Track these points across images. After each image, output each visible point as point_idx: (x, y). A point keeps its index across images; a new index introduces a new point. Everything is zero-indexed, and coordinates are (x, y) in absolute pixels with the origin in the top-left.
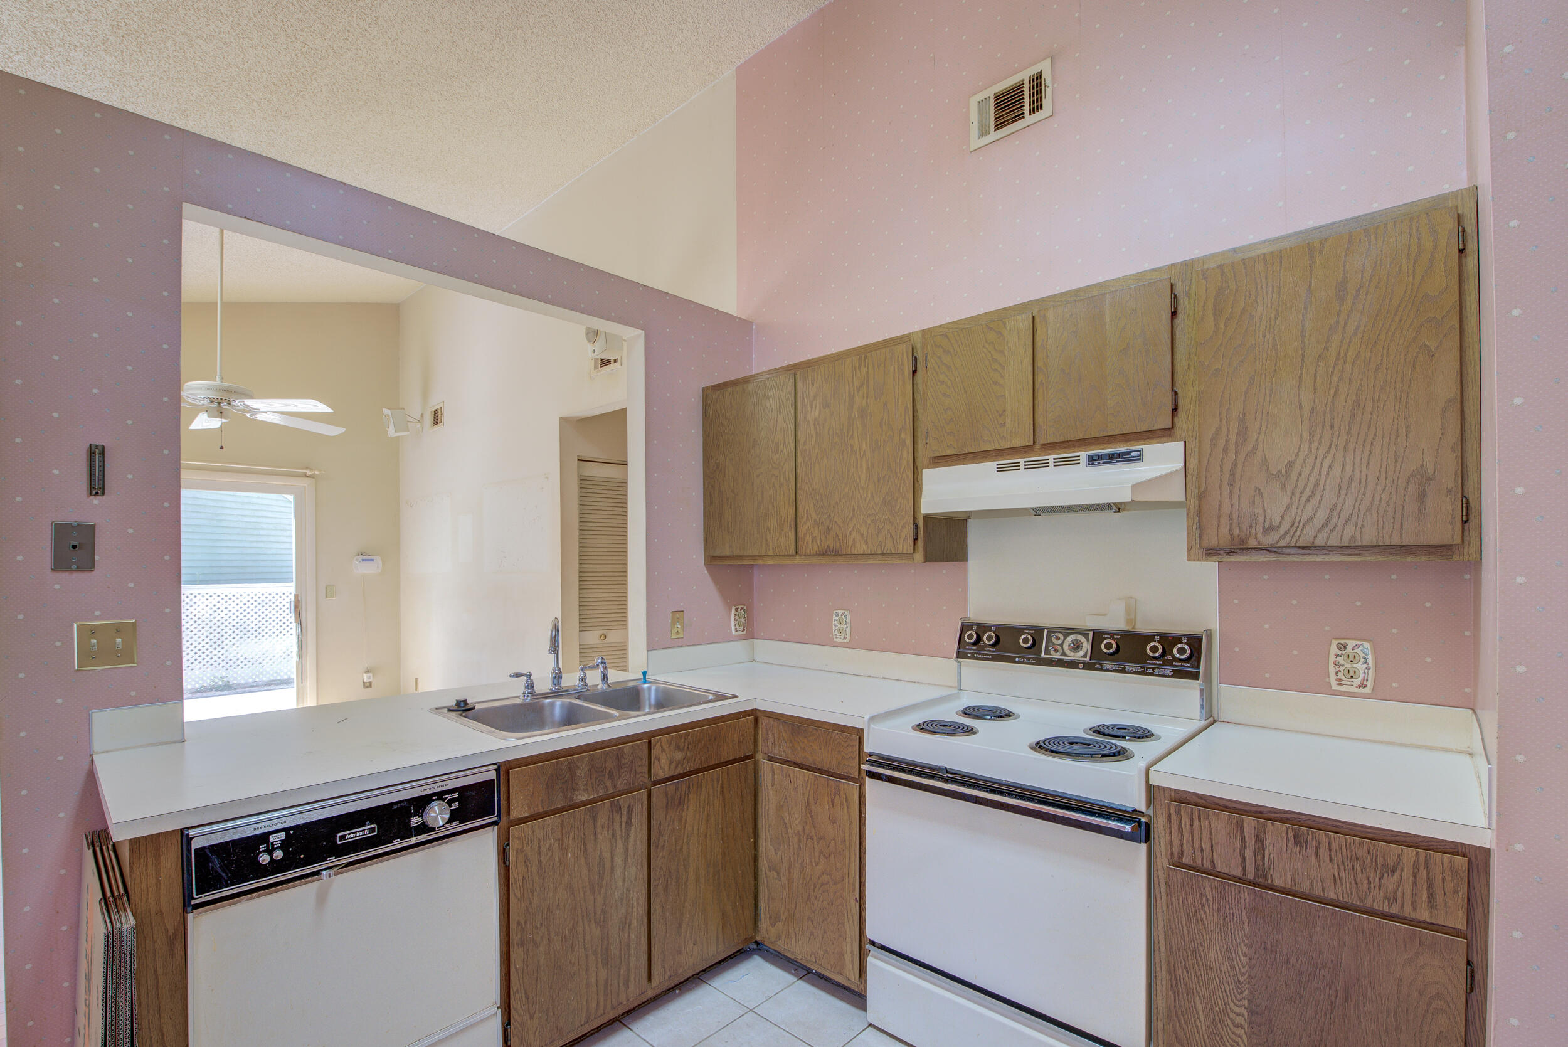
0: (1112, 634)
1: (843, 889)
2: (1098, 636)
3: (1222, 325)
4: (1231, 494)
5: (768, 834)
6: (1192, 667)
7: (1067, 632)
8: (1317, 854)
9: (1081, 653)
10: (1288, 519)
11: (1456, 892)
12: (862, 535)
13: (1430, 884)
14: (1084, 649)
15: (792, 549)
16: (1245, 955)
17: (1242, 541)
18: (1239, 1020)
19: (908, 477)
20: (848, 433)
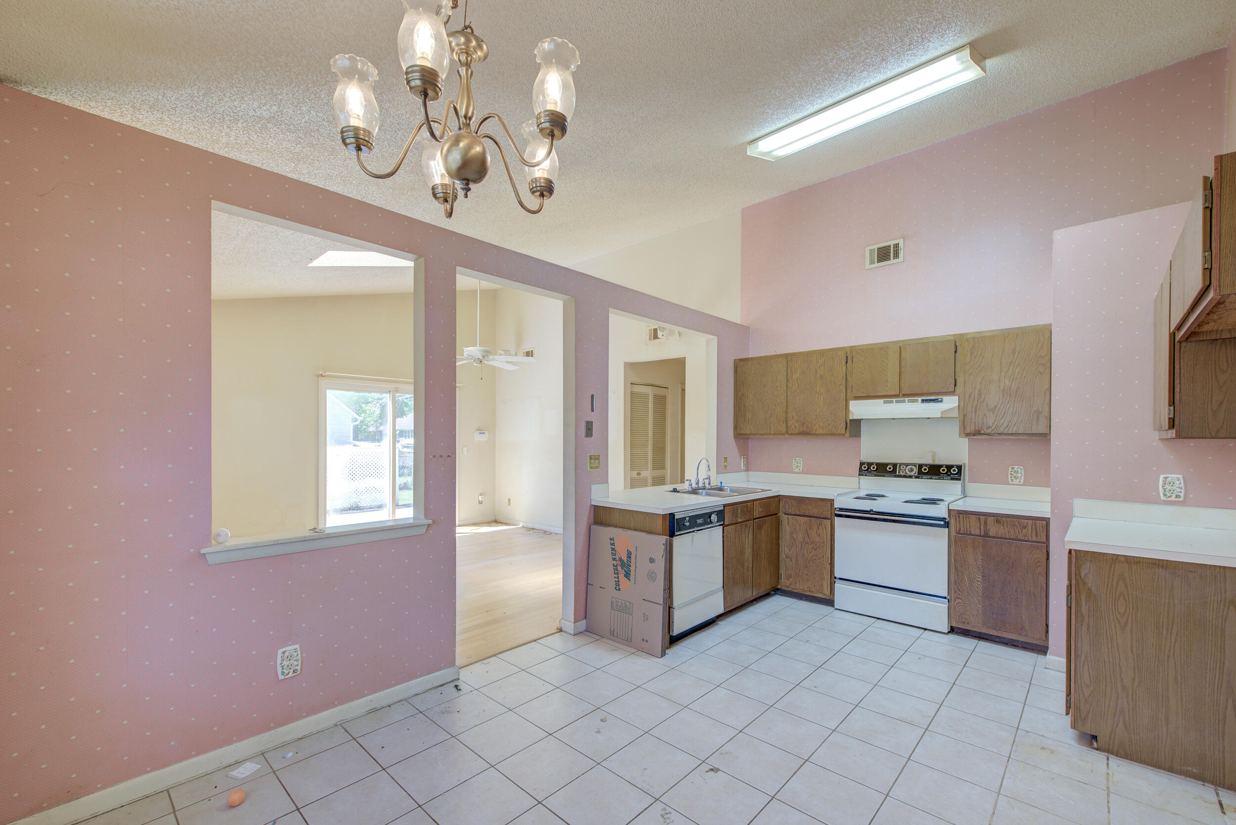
0: (926, 465)
1: (823, 561)
2: (920, 466)
3: (973, 358)
4: (975, 416)
5: (786, 544)
6: (958, 476)
7: (907, 465)
8: (1003, 525)
9: (914, 473)
10: (995, 424)
11: (1043, 531)
12: (821, 426)
13: (1036, 530)
14: (915, 471)
15: (784, 431)
16: (981, 559)
17: (979, 431)
18: (979, 580)
19: (843, 404)
20: (814, 384)
